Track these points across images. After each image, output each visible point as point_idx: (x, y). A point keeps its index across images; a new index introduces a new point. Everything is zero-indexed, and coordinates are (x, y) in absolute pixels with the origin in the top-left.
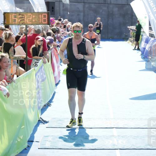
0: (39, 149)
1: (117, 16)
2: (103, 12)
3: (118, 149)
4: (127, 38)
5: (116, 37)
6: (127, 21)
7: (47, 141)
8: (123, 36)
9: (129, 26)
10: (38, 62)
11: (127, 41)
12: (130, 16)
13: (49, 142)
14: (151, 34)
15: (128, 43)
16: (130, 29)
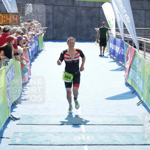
0: (9, 145)
1: (84, 18)
2: (72, 15)
3: (86, 145)
4: (95, 39)
5: (83, 38)
6: (95, 23)
7: (18, 137)
8: (91, 37)
9: (97, 28)
10: (8, 61)
11: (94, 42)
12: (97, 18)
13: (20, 138)
14: (118, 36)
15: (95, 44)
16: (97, 31)
